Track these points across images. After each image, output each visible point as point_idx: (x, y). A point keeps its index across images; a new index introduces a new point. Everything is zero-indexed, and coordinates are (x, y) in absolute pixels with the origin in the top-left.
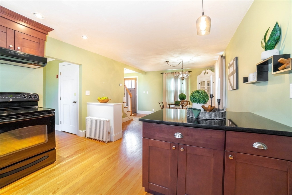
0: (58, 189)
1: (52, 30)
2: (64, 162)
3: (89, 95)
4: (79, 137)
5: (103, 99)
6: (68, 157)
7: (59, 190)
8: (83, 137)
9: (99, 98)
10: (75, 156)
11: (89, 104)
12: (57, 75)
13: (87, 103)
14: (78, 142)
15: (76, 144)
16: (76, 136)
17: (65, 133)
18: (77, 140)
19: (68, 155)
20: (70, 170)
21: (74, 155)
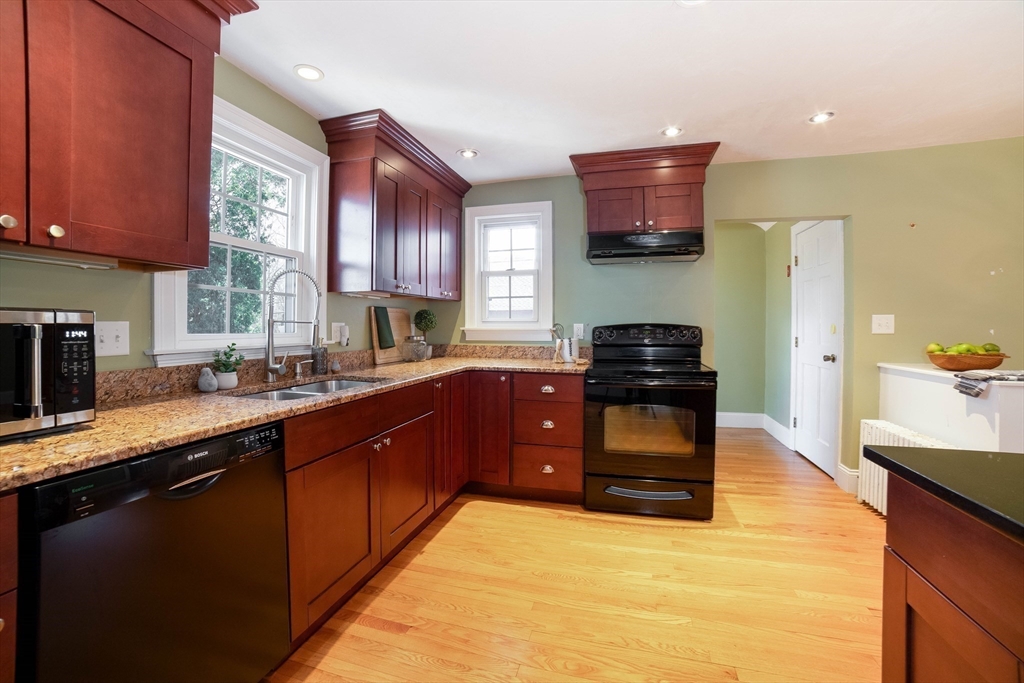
0: (668, 576)
1: (715, 146)
2: (727, 533)
3: (892, 331)
4: (836, 487)
5: (953, 351)
6: (747, 526)
7: (667, 579)
8: (849, 495)
9: (933, 347)
10: (768, 534)
11: (886, 370)
12: (789, 267)
13: (879, 364)
14: (815, 502)
15: (807, 505)
16: (830, 482)
17: (802, 461)
18: (820, 493)
19: (753, 523)
20: (723, 559)
21: (767, 531)
